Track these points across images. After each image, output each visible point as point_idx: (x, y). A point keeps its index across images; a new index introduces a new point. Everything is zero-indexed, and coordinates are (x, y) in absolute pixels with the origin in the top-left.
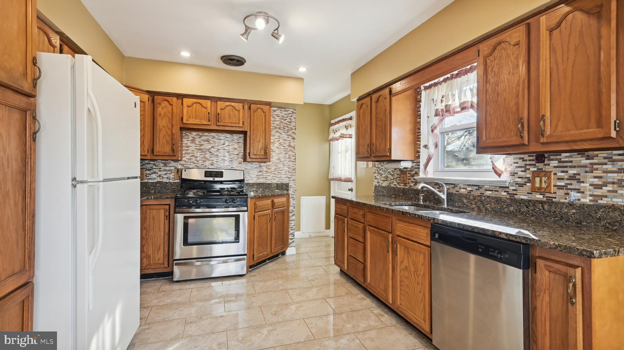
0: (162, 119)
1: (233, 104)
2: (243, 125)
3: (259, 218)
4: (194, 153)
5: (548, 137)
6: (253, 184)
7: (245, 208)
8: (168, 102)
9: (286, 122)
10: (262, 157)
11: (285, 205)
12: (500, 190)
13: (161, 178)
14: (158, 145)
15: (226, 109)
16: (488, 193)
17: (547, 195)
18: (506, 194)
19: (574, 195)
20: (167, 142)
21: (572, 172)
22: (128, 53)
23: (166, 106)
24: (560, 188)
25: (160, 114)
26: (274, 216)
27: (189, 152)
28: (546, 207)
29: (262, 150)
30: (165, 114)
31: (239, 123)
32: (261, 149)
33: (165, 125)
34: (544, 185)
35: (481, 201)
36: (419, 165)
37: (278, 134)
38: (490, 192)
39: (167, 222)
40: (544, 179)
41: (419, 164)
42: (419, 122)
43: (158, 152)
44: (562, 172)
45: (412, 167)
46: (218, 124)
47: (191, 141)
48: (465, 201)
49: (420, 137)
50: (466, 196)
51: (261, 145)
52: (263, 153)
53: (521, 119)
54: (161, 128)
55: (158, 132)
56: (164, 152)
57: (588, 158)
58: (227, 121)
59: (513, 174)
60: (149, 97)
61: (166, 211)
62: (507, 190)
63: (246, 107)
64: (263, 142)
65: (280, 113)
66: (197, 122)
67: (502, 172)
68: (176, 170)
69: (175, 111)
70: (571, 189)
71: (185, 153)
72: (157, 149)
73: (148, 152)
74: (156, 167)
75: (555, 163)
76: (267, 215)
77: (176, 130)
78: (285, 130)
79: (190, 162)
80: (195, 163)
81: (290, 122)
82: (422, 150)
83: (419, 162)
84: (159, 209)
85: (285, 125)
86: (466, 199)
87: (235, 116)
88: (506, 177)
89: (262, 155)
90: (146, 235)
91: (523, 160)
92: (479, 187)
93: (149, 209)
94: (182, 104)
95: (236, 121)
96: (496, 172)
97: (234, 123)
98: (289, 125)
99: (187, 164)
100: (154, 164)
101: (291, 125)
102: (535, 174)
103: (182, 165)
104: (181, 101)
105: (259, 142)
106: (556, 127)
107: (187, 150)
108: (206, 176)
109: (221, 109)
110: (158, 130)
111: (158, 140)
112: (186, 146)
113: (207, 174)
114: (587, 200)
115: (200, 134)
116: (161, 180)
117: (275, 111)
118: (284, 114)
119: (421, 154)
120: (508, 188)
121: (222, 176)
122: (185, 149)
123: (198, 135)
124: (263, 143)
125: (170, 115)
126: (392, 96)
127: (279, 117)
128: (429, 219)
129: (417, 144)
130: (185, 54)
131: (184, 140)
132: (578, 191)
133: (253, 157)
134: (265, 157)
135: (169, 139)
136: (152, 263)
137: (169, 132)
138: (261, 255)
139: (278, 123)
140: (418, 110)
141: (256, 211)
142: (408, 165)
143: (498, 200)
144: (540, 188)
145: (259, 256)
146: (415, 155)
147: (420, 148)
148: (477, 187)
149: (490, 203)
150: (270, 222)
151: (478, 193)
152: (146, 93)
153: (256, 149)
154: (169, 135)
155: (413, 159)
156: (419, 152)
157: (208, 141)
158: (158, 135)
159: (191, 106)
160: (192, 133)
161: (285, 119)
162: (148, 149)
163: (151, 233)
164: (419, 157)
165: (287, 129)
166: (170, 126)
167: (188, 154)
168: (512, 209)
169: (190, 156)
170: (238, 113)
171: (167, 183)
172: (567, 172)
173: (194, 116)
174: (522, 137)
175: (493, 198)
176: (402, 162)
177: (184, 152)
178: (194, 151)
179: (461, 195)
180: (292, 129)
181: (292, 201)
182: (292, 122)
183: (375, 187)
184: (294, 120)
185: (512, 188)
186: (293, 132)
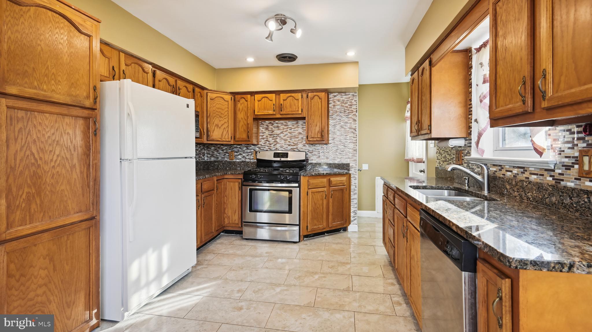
0: (241, 113)
1: (293, 95)
2: (302, 112)
3: (313, 194)
4: (267, 138)
6: (315, 163)
7: (297, 185)
8: (245, 99)
9: (347, 105)
10: (318, 139)
11: (344, 184)
12: (545, 173)
13: (245, 158)
14: (238, 133)
15: (288, 100)
16: (533, 178)
18: (551, 179)
20: (244, 130)
22: (217, 66)
23: (243, 103)
25: (239, 109)
26: (330, 193)
27: (264, 137)
29: (319, 134)
30: (242, 109)
31: (298, 111)
32: (318, 132)
33: (243, 117)
35: (523, 187)
36: (471, 143)
37: (338, 118)
38: (535, 177)
39: (240, 192)
41: (470, 141)
42: (471, 93)
43: (238, 138)
45: (465, 145)
46: (281, 113)
47: (265, 128)
49: (471, 109)
50: (509, 181)
51: (318, 129)
52: (319, 136)
54: (240, 119)
55: (238, 123)
56: (242, 138)
58: (288, 110)
59: (560, 152)
60: (232, 96)
61: (240, 184)
62: (552, 173)
63: (305, 96)
64: (319, 125)
65: (341, 97)
66: (266, 112)
67: (544, 149)
68: (255, 152)
69: (249, 105)
71: (262, 139)
72: (238, 136)
73: (231, 139)
74: (241, 150)
76: (322, 192)
77: (250, 120)
78: (346, 113)
79: (265, 145)
80: (268, 146)
81: (351, 105)
82: (474, 125)
83: (471, 140)
84: (235, 182)
85: (346, 108)
86: (509, 184)
87: (295, 105)
88: (551, 157)
89: (319, 138)
90: (227, 201)
91: (571, 132)
92: (524, 169)
93: (228, 182)
94: (254, 99)
95: (296, 109)
96: (536, 150)
97: (294, 111)
98: (350, 108)
99: (262, 147)
100: (240, 148)
101: (351, 108)
102: (583, 152)
103: (259, 148)
104: (253, 97)
105: (316, 126)
107: (262, 136)
108: (274, 157)
109: (284, 100)
110: (238, 121)
111: (238, 129)
112: (262, 133)
113: (276, 155)
115: (272, 122)
116: (245, 160)
117: (336, 96)
118: (345, 98)
119: (472, 129)
120: (553, 171)
121: (287, 157)
122: (261, 135)
123: (270, 123)
124: (319, 127)
125: (246, 109)
126: (431, 67)
127: (340, 101)
128: (419, 204)
129: (469, 118)
130: (250, 60)
131: (261, 128)
133: (311, 140)
134: (321, 139)
135: (245, 127)
136: (230, 222)
137: (246, 123)
138: (315, 227)
139: (338, 107)
140: (470, 78)
141: (309, 187)
142: (461, 143)
143: (539, 187)
144: (589, 172)
145: (313, 228)
146: (467, 132)
147: (471, 123)
148: (522, 170)
149: (531, 190)
150: (325, 198)
152: (229, 94)
153: (314, 133)
154: (246, 125)
155: (464, 136)
156: (470, 127)
157: (278, 127)
158: (238, 126)
159: (260, 101)
160: (266, 122)
161: (346, 103)
162: (231, 137)
163: (230, 200)
164: (470, 134)
165: (347, 111)
166: (246, 118)
167: (263, 139)
168: (554, 199)
169: (265, 141)
170: (297, 102)
171: (248, 162)
173: (263, 108)
174: (524, 103)
176: (450, 140)
177: (260, 137)
178: (268, 136)
179: (506, 180)
180: (352, 112)
181: (353, 180)
182: (353, 105)
183: (437, 168)
184: (355, 103)
185: (558, 171)
186: (354, 114)
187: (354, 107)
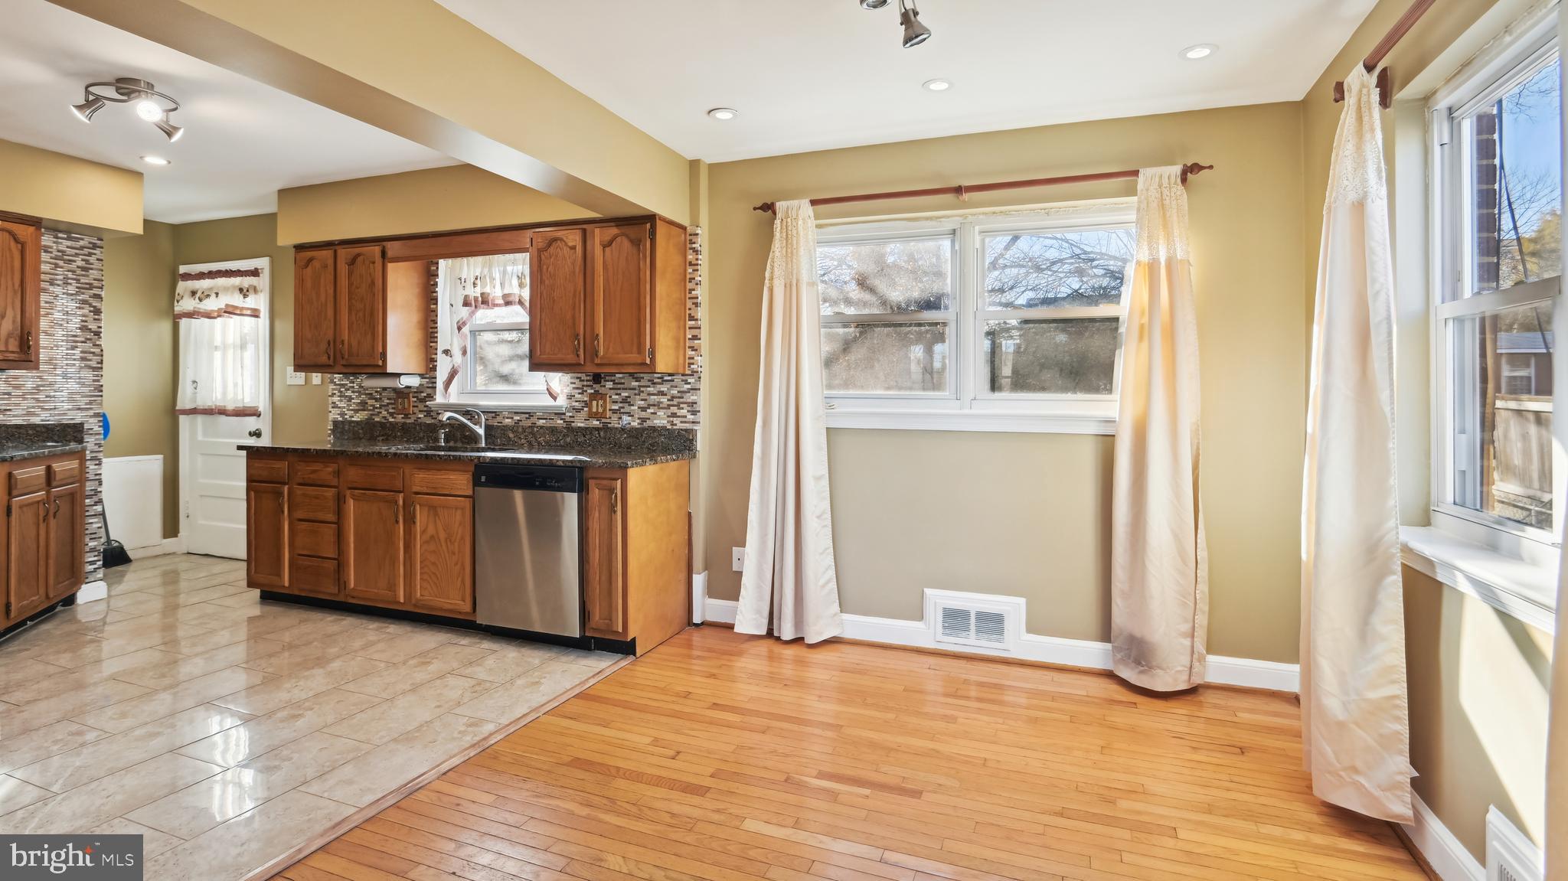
3: (20, 511)
5: (602, 358)
10: (12, 357)
11: (76, 479)
12: (556, 417)
16: (541, 422)
17: (603, 420)
18: (562, 422)
19: (626, 419)
21: (625, 394)
24: (614, 411)
26: (52, 507)
28: (602, 433)
29: (11, 340)
34: (600, 410)
35: (532, 433)
36: (436, 383)
38: (544, 421)
40: (601, 402)
41: (434, 380)
42: (435, 311)
44: (617, 394)
45: (420, 385)
48: (511, 435)
49: (436, 335)
50: (512, 429)
51: (8, 327)
53: (578, 335)
59: (570, 397)
62: (563, 417)
65: (54, 242)
67: (558, 394)
70: (623, 413)
75: (609, 385)
76: (37, 505)
78: (69, 287)
81: (86, 269)
82: (440, 358)
83: (436, 378)
85: (70, 275)
86: (512, 432)
88: (562, 402)
89: (13, 352)
91: (581, 381)
92: (530, 415)
96: (551, 394)
98: (82, 275)
101: (88, 276)
102: (593, 397)
106: (608, 349)
114: (635, 424)
118: (67, 247)
119: (438, 364)
120: (564, 414)
124: (14, 321)
126: (386, 261)
127: (51, 252)
128: (472, 459)
129: (431, 347)
132: (629, 414)
134: (22, 357)
140: (433, 290)
141: (14, 492)
142: (414, 382)
143: (553, 430)
144: (597, 413)
145: (22, 606)
146: (427, 366)
147: (436, 354)
148: (527, 416)
149: (544, 435)
150: (44, 521)
151: (528, 423)
155: (422, 371)
156: (434, 360)
161: (69, 260)
164: (434, 369)
165: (75, 285)
168: (568, 440)
172: (620, 394)
174: (578, 356)
175: (548, 428)
176: (402, 377)
179: (506, 428)
180: (91, 287)
181: (92, 467)
182: (92, 269)
183: (335, 423)
184: (97, 265)
185: (568, 414)
186: (95, 295)
187: (93, 274)
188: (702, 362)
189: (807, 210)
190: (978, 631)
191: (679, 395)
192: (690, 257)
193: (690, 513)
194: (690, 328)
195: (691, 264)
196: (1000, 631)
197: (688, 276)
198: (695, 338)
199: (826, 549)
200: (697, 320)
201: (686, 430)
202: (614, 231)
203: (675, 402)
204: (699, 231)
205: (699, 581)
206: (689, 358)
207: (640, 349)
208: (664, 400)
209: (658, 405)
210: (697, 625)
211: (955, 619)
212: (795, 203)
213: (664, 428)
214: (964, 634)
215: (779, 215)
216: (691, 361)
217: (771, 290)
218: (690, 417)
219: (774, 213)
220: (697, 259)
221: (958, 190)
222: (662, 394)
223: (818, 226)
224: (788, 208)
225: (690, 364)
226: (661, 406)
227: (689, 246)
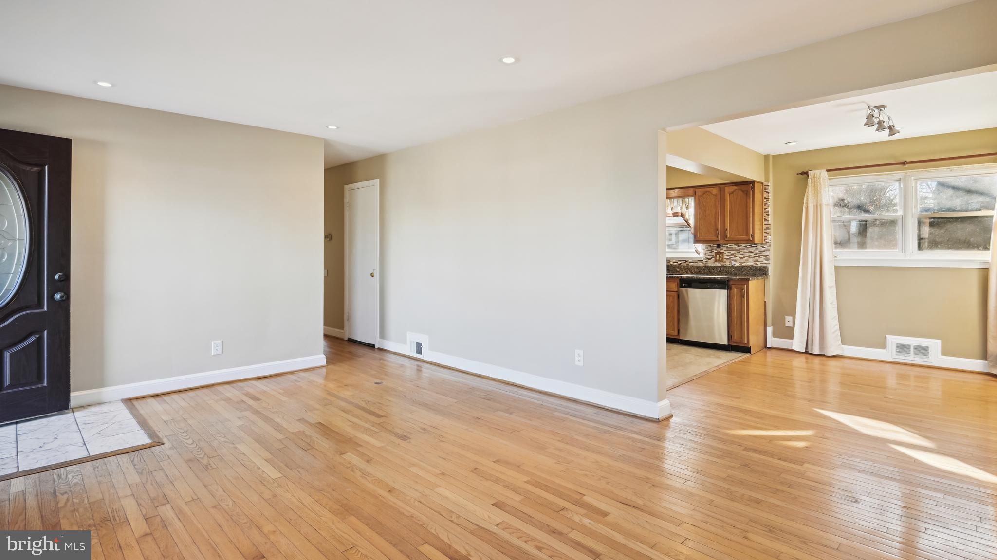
5: (729, 238)
12: (699, 262)
16: (692, 264)
17: (722, 263)
18: (702, 264)
19: (733, 263)
21: (732, 252)
24: (727, 259)
28: (722, 268)
34: (721, 259)
35: (688, 269)
40: (720, 256)
44: (728, 252)
48: (678, 269)
50: (678, 267)
53: (717, 229)
57: (738, 246)
59: (705, 254)
62: (702, 262)
67: (700, 253)
70: (732, 260)
75: (725, 248)
86: (679, 268)
88: (702, 256)
91: (710, 246)
92: (686, 261)
96: (697, 253)
102: (717, 253)
106: (732, 234)
114: (737, 264)
128: (678, 277)
132: (735, 261)
143: (698, 267)
144: (719, 260)
148: (684, 261)
149: (693, 269)
151: (685, 265)
168: (705, 271)
172: (730, 252)
174: (718, 237)
175: (695, 266)
179: (675, 266)
185: (704, 261)
188: (770, 238)
189: (824, 174)
190: (915, 353)
191: (760, 252)
192: (765, 195)
193: (765, 302)
194: (765, 224)
195: (765, 198)
196: (927, 354)
197: (764, 203)
198: (767, 228)
199: (835, 317)
200: (768, 221)
201: (764, 267)
202: (735, 188)
203: (758, 255)
204: (769, 184)
205: (769, 330)
206: (765, 237)
207: (747, 234)
208: (752, 254)
209: (749, 257)
210: (768, 348)
211: (903, 348)
212: (818, 172)
213: (752, 266)
214: (907, 355)
215: (810, 177)
216: (766, 238)
217: (807, 208)
218: (765, 261)
219: (808, 176)
220: (768, 196)
221: (904, 163)
222: (751, 252)
223: (829, 179)
224: (815, 174)
225: (765, 239)
226: (751, 257)
227: (764, 190)
